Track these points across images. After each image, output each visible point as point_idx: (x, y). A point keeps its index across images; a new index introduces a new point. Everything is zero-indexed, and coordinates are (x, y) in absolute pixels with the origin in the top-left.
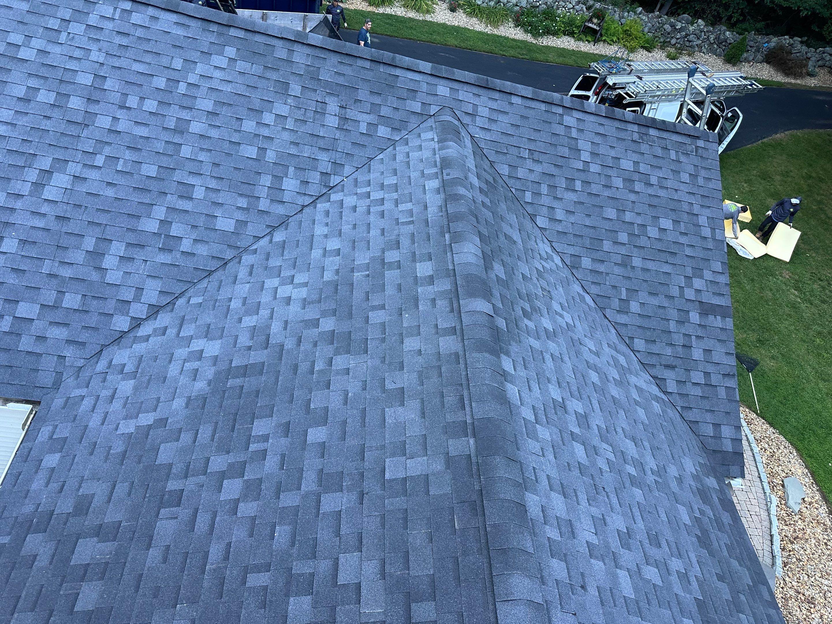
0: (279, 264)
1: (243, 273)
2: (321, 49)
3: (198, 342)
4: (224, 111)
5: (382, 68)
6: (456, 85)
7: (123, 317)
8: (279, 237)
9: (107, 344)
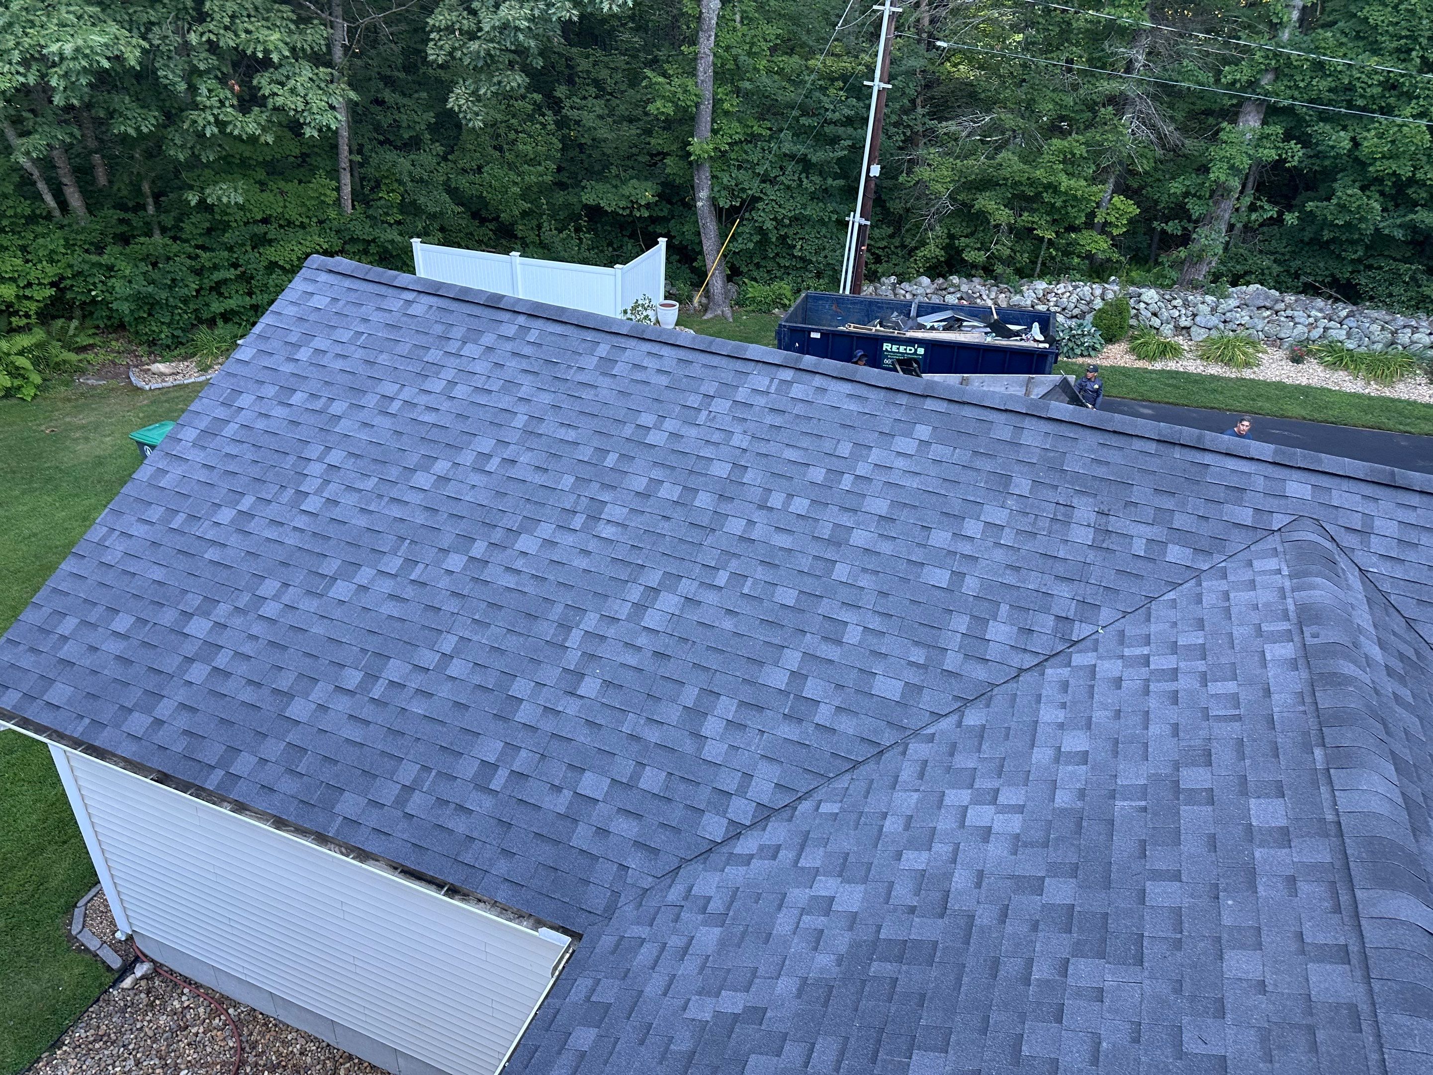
0: (972, 765)
1: (908, 773)
2: (1069, 426)
3: (826, 882)
4: (904, 515)
5: (1177, 453)
6: (1325, 481)
7: (717, 818)
8: (974, 718)
9: (689, 858)
